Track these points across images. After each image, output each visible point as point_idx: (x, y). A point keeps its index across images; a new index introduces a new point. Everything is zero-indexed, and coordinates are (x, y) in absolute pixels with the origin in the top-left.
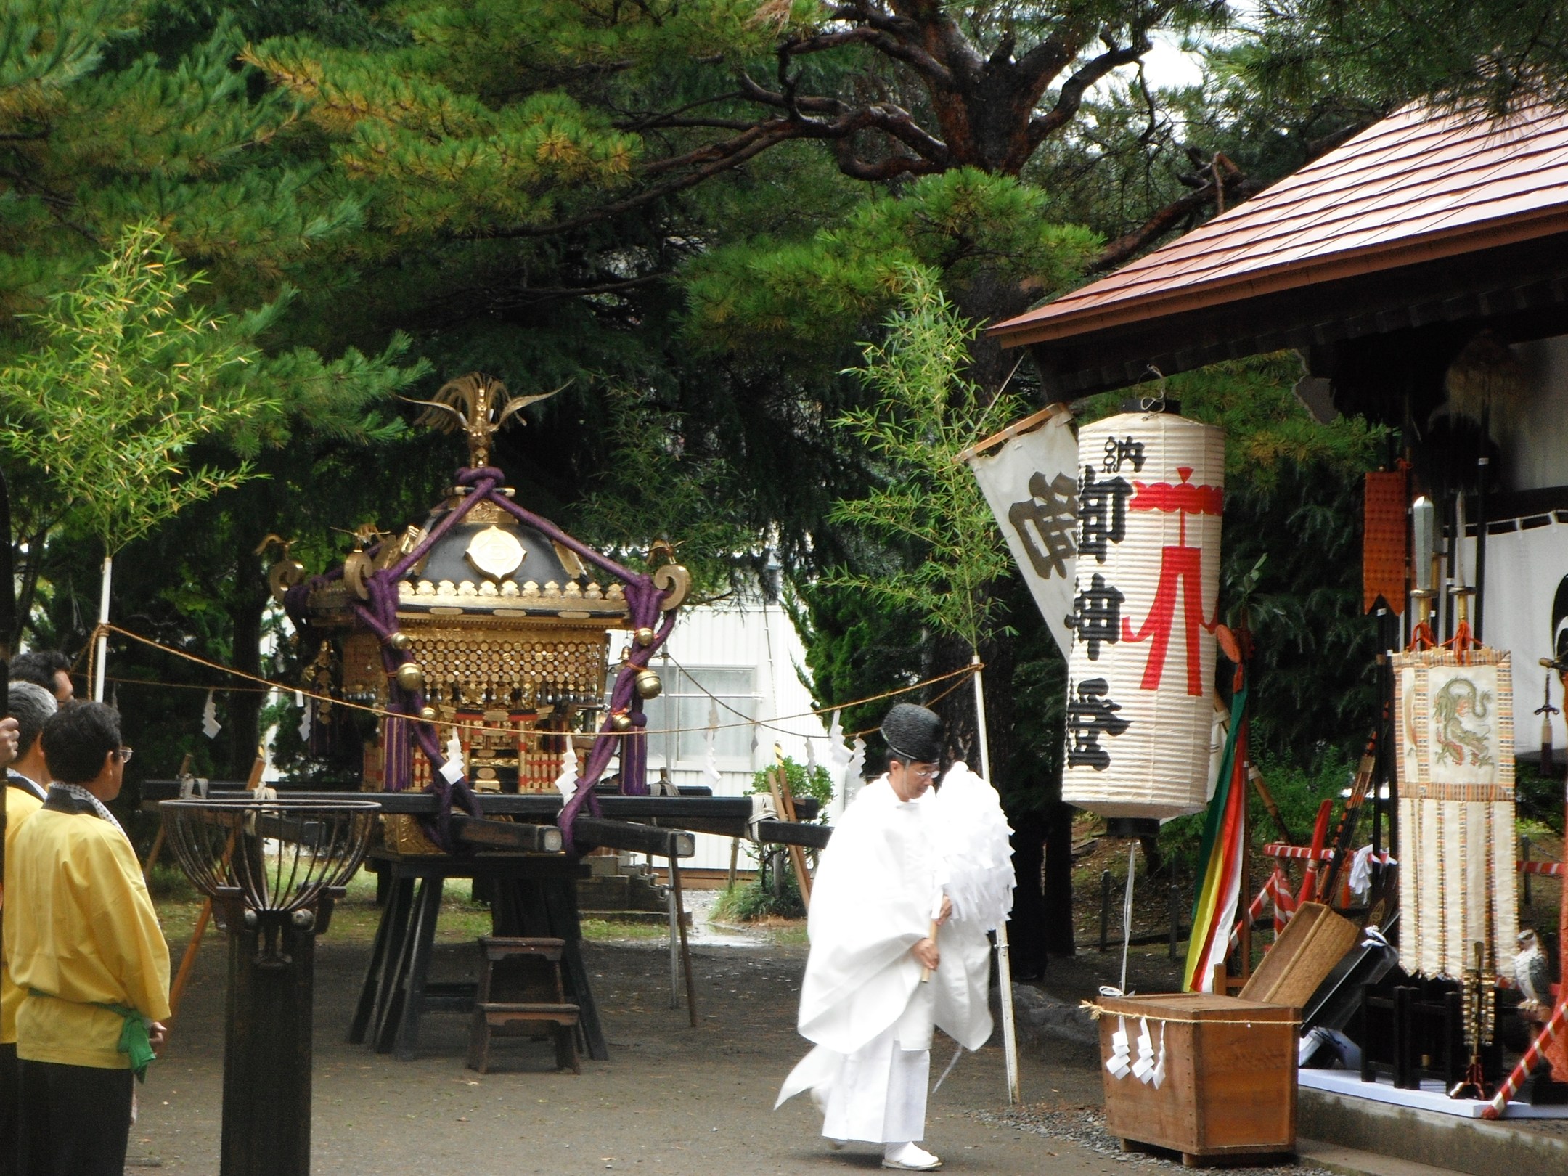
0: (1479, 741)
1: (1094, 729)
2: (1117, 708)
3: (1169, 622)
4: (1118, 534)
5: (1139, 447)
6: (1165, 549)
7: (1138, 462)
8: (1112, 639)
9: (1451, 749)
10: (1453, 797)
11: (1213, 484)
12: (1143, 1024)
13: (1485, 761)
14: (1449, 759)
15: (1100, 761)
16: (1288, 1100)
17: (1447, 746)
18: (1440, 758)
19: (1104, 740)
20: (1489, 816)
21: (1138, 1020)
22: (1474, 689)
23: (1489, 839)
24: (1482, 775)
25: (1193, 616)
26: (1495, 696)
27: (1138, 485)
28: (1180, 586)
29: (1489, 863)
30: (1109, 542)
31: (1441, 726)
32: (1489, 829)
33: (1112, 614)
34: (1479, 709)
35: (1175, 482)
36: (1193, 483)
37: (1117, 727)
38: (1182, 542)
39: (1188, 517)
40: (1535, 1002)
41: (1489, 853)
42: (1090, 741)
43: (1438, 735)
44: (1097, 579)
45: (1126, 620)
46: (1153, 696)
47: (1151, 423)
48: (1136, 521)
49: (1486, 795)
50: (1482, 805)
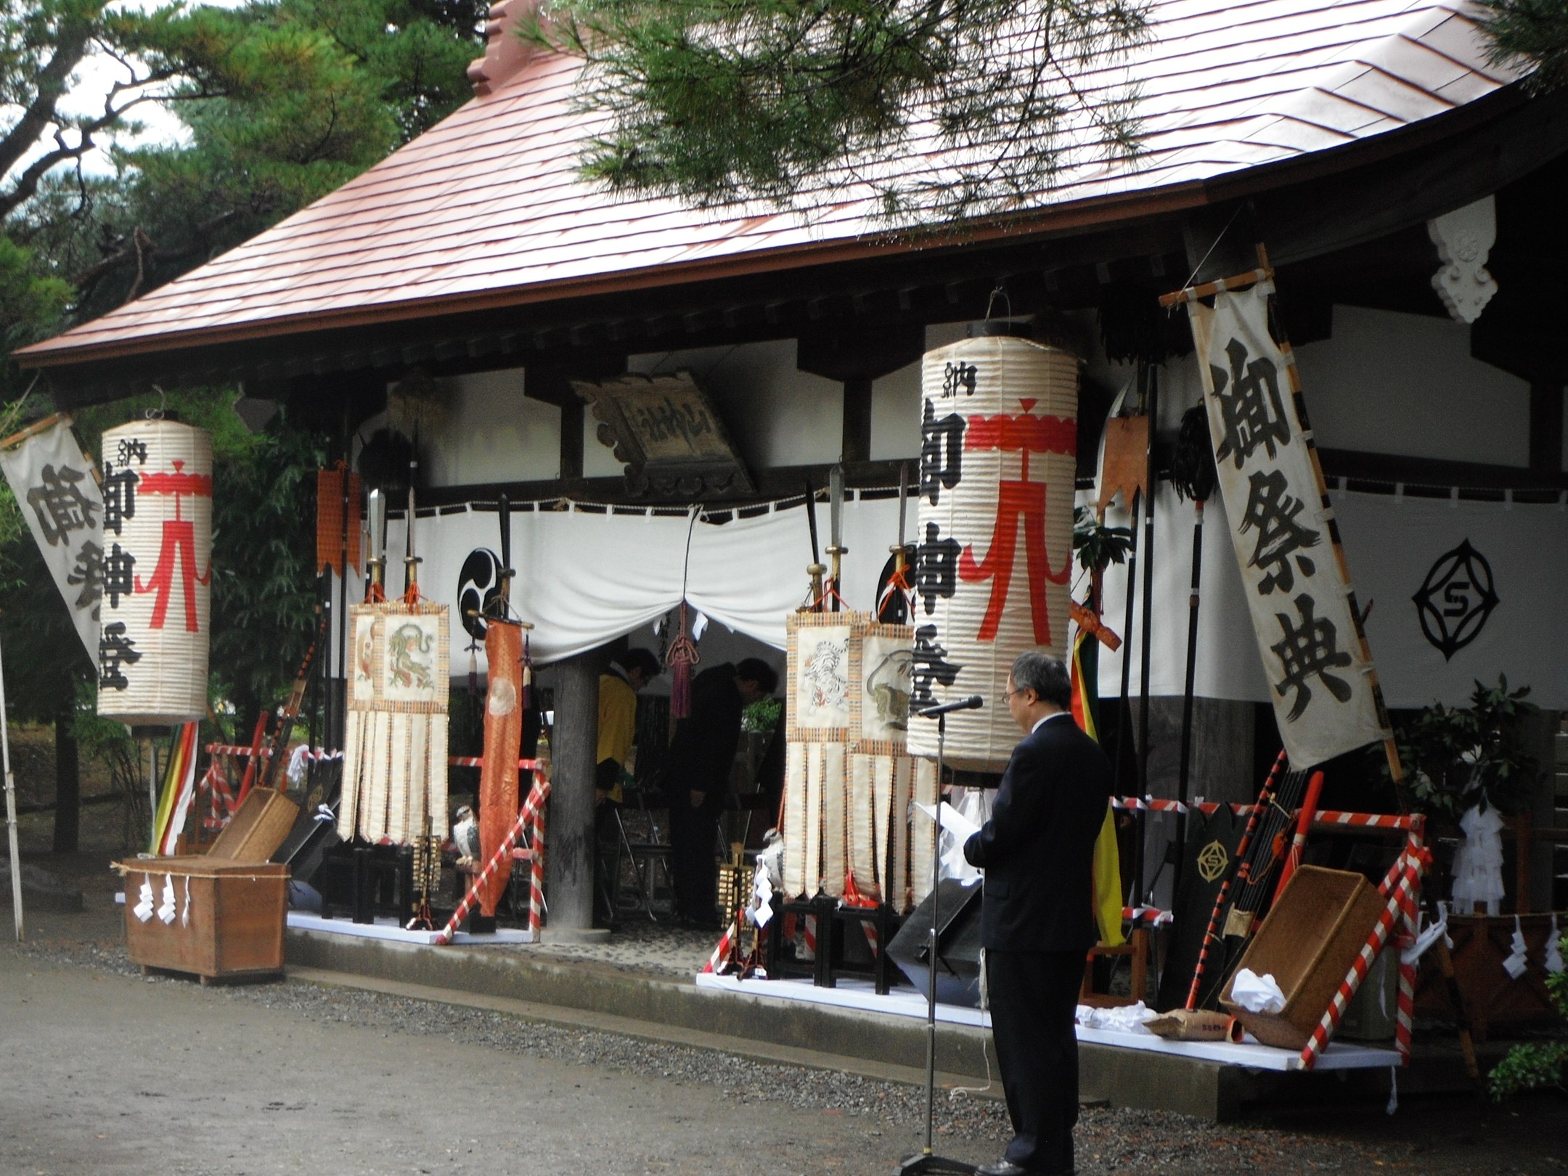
0: (423, 670)
1: (116, 660)
2: (133, 643)
3: (170, 578)
4: (130, 513)
5: (143, 446)
6: (164, 523)
7: (143, 457)
8: (128, 592)
9: (401, 675)
10: (402, 710)
11: (202, 473)
12: (168, 879)
13: (427, 685)
14: (400, 683)
15: (120, 683)
16: (279, 935)
17: (398, 673)
18: (393, 682)
19: (123, 668)
20: (429, 724)
21: (163, 877)
22: (420, 632)
23: (427, 741)
24: (425, 695)
25: (189, 572)
26: (436, 637)
27: (143, 475)
28: (177, 550)
29: (427, 758)
30: (123, 519)
31: (394, 659)
32: (428, 734)
33: (127, 574)
34: (424, 647)
35: (171, 471)
36: (186, 473)
37: (133, 658)
38: (178, 516)
39: (181, 498)
40: (470, 858)
41: (427, 751)
42: (114, 670)
43: (392, 665)
44: (116, 548)
45: (137, 577)
46: (159, 633)
47: (152, 427)
48: (144, 503)
49: (427, 709)
50: (424, 716)
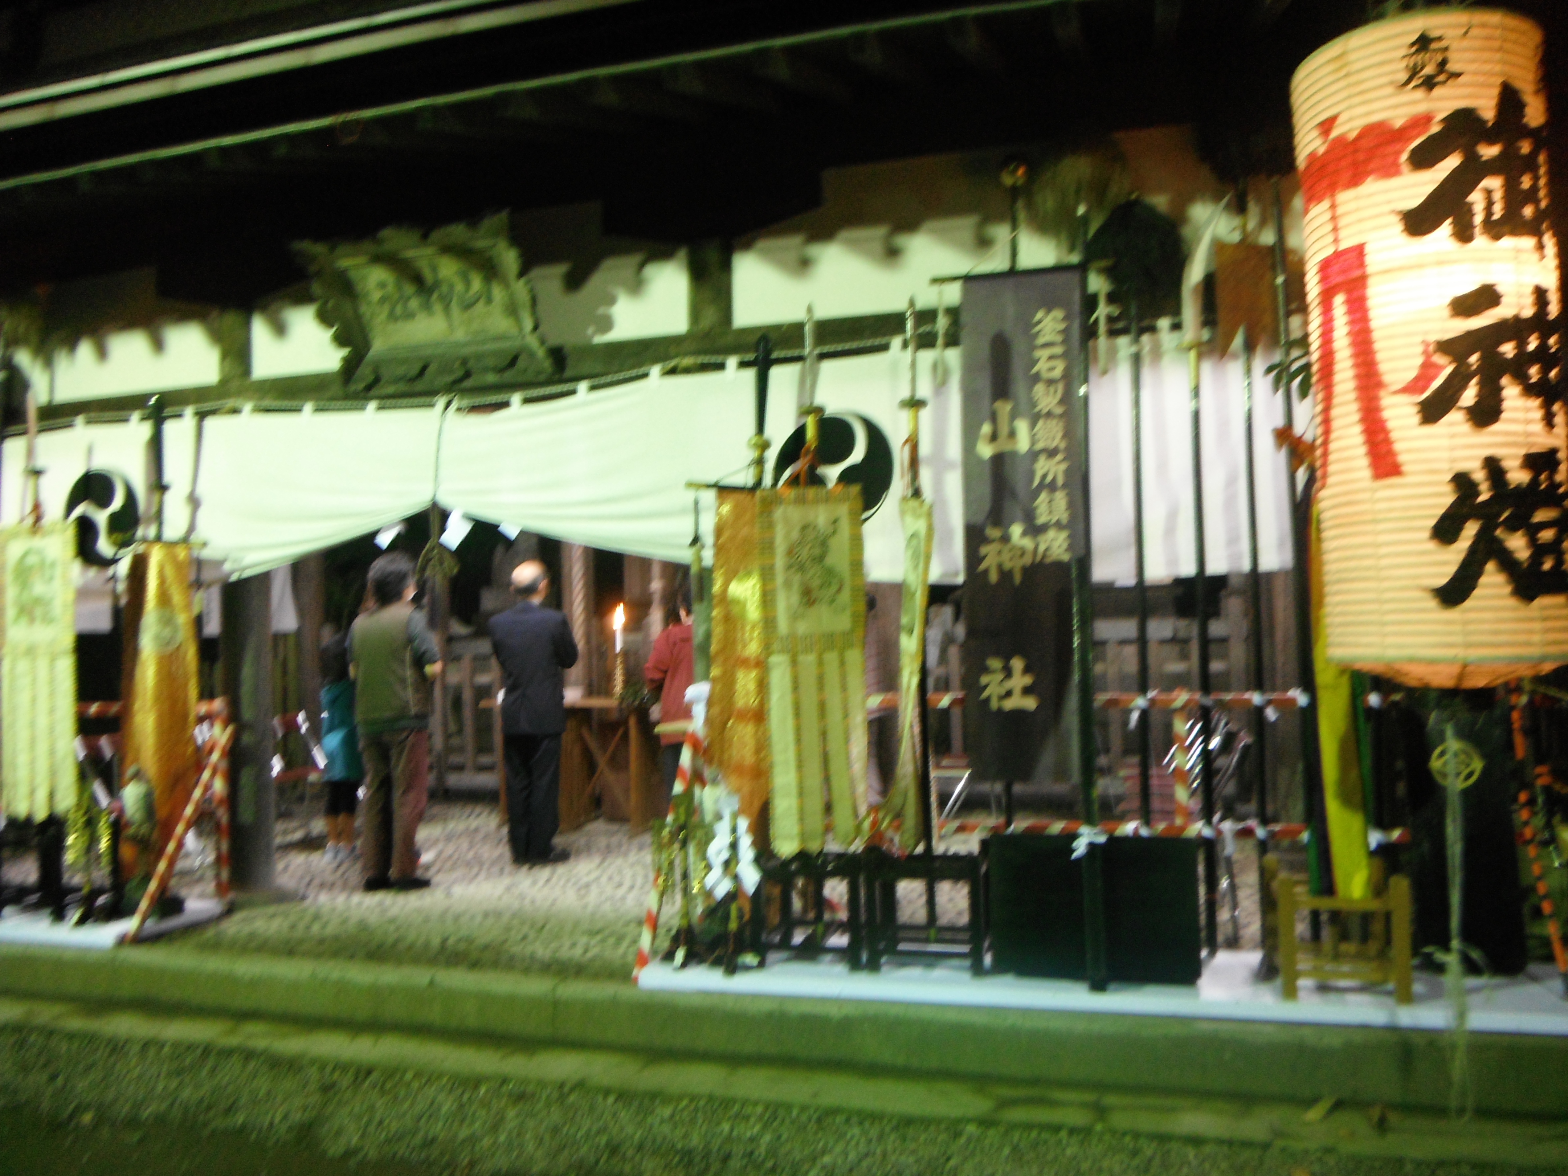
9: (25, 611)
10: (26, 654)
13: (51, 621)
14: (24, 620)
17: (22, 609)
20: (53, 670)
22: (43, 558)
23: (52, 692)
26: (60, 563)
31: (17, 592)
32: (53, 682)
34: (47, 575)
41: (52, 705)
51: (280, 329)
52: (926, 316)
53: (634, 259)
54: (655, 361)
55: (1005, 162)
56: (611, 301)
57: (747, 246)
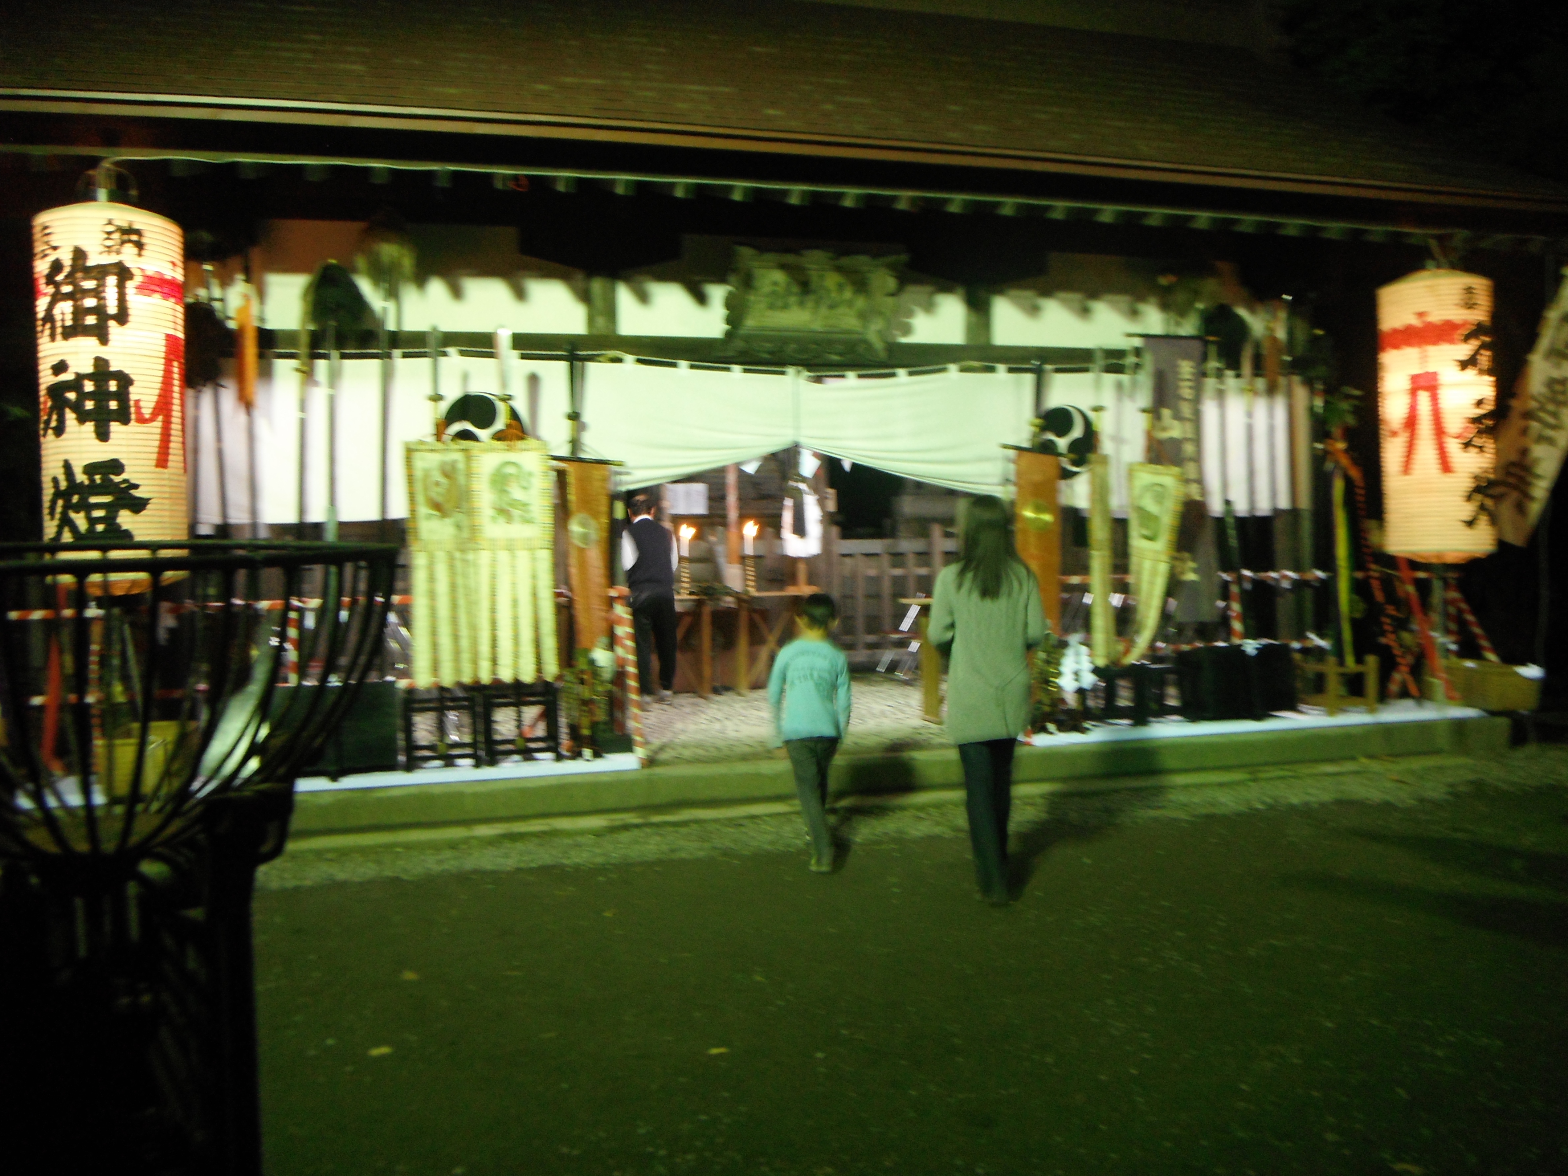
0: (524, 505)
1: (112, 509)
2: (136, 487)
4: (122, 317)
5: (138, 232)
6: (169, 338)
7: (140, 247)
8: (125, 421)
9: (503, 512)
10: (505, 548)
13: (528, 521)
14: (502, 520)
17: (499, 510)
18: (494, 520)
19: (125, 519)
20: (533, 558)
23: (534, 577)
24: (528, 531)
26: (537, 474)
27: (141, 270)
29: (534, 594)
30: (112, 324)
31: (495, 497)
32: (534, 570)
33: (122, 396)
34: (525, 483)
36: (177, 276)
37: (138, 506)
38: (175, 329)
41: (534, 587)
42: (110, 520)
43: (492, 503)
44: (101, 363)
45: (137, 403)
48: (139, 304)
49: (531, 545)
50: (529, 553)
51: (643, 297)
52: (1119, 354)
53: (928, 289)
54: (954, 361)
55: (1164, 271)
56: (910, 314)
57: (1000, 292)
